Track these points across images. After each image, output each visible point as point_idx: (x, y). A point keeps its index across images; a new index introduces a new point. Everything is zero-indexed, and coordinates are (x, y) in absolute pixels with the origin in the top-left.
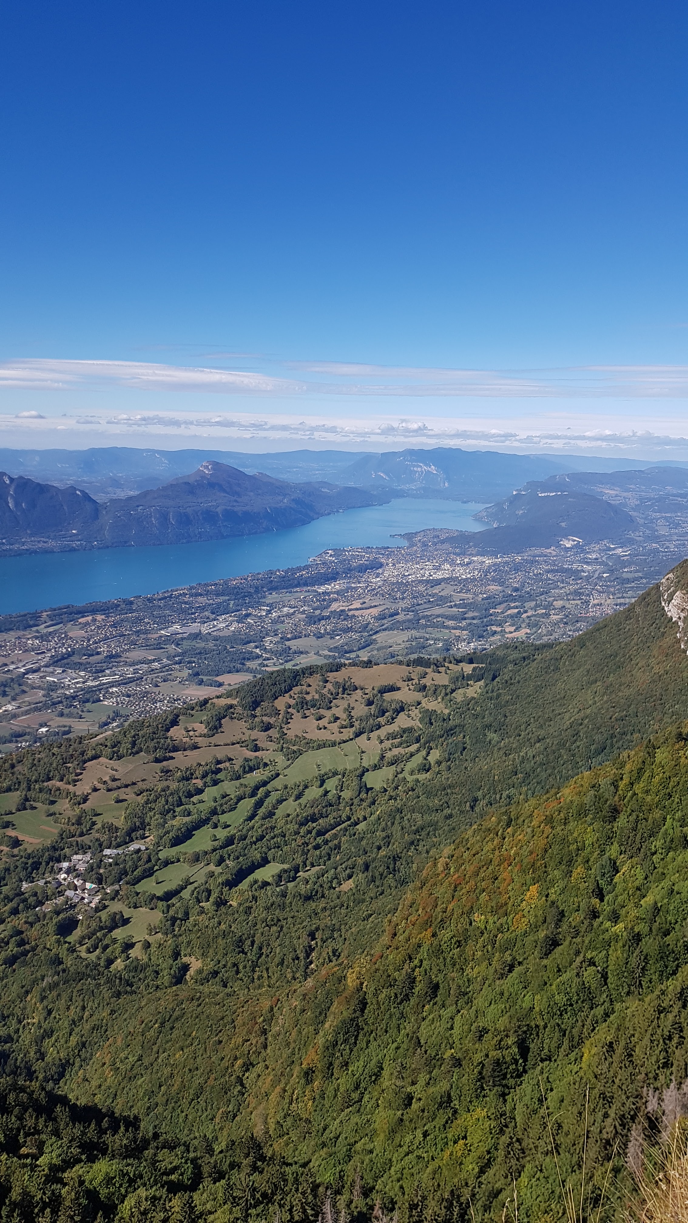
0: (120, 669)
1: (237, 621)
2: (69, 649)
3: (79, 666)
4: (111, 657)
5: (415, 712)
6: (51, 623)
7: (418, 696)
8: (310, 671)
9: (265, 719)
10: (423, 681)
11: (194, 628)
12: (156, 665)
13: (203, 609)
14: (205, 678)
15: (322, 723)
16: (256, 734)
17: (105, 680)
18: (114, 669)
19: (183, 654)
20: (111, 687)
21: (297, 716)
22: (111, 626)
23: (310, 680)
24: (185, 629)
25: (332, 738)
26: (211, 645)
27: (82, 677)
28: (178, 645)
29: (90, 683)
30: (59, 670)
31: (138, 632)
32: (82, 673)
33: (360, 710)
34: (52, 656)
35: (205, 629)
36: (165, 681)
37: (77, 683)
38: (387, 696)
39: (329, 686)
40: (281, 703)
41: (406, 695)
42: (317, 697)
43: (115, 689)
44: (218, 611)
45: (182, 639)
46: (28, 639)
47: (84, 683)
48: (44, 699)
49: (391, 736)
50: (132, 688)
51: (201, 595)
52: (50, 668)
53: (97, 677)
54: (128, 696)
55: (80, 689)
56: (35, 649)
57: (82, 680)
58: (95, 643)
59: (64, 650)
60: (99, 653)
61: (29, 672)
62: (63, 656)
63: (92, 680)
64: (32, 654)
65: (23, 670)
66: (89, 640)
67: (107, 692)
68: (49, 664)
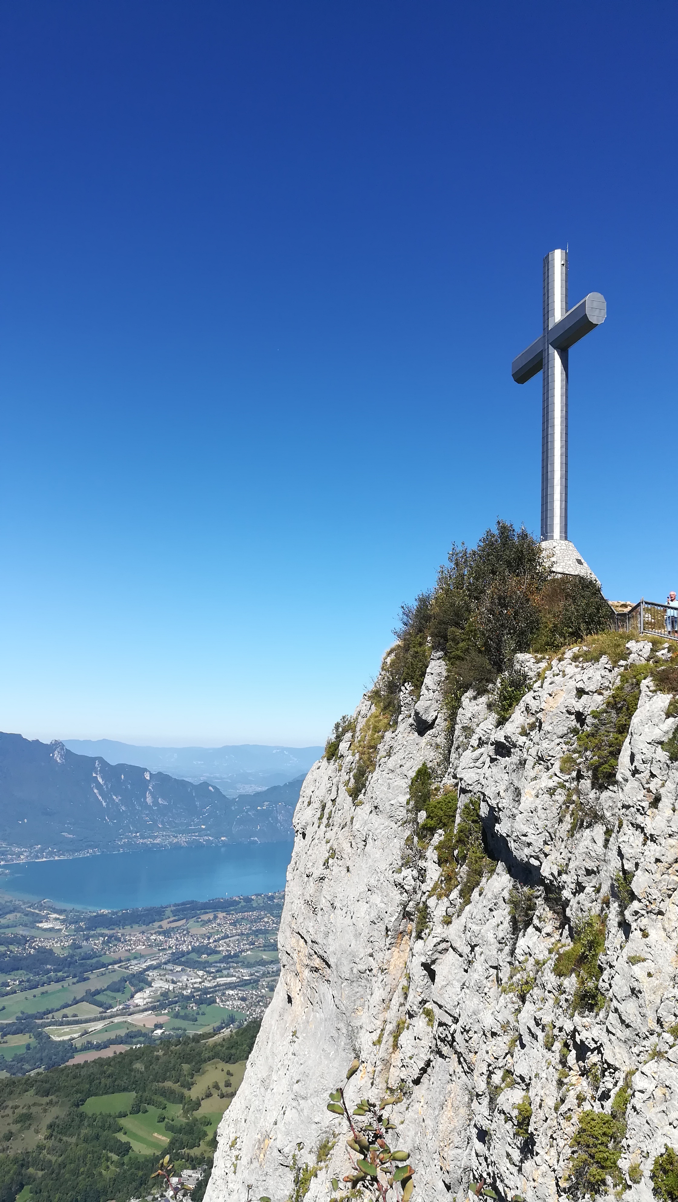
0: (237, 970)
2: (190, 947)
3: (198, 965)
4: (229, 956)
6: (174, 918)
17: (222, 980)
18: (231, 970)
20: (226, 989)
22: (231, 924)
27: (199, 977)
29: (207, 984)
30: (179, 968)
31: (257, 931)
32: (201, 973)
34: (173, 953)
37: (195, 983)
43: (231, 992)
46: (152, 934)
47: (200, 983)
48: (162, 998)
50: (248, 991)
52: (169, 967)
53: (215, 978)
54: (243, 999)
55: (197, 989)
56: (157, 945)
57: (199, 980)
58: (215, 941)
59: (184, 948)
60: (218, 952)
61: (149, 968)
62: (183, 954)
63: (210, 981)
64: (155, 949)
65: (144, 966)
66: (209, 938)
67: (224, 994)
68: (168, 962)
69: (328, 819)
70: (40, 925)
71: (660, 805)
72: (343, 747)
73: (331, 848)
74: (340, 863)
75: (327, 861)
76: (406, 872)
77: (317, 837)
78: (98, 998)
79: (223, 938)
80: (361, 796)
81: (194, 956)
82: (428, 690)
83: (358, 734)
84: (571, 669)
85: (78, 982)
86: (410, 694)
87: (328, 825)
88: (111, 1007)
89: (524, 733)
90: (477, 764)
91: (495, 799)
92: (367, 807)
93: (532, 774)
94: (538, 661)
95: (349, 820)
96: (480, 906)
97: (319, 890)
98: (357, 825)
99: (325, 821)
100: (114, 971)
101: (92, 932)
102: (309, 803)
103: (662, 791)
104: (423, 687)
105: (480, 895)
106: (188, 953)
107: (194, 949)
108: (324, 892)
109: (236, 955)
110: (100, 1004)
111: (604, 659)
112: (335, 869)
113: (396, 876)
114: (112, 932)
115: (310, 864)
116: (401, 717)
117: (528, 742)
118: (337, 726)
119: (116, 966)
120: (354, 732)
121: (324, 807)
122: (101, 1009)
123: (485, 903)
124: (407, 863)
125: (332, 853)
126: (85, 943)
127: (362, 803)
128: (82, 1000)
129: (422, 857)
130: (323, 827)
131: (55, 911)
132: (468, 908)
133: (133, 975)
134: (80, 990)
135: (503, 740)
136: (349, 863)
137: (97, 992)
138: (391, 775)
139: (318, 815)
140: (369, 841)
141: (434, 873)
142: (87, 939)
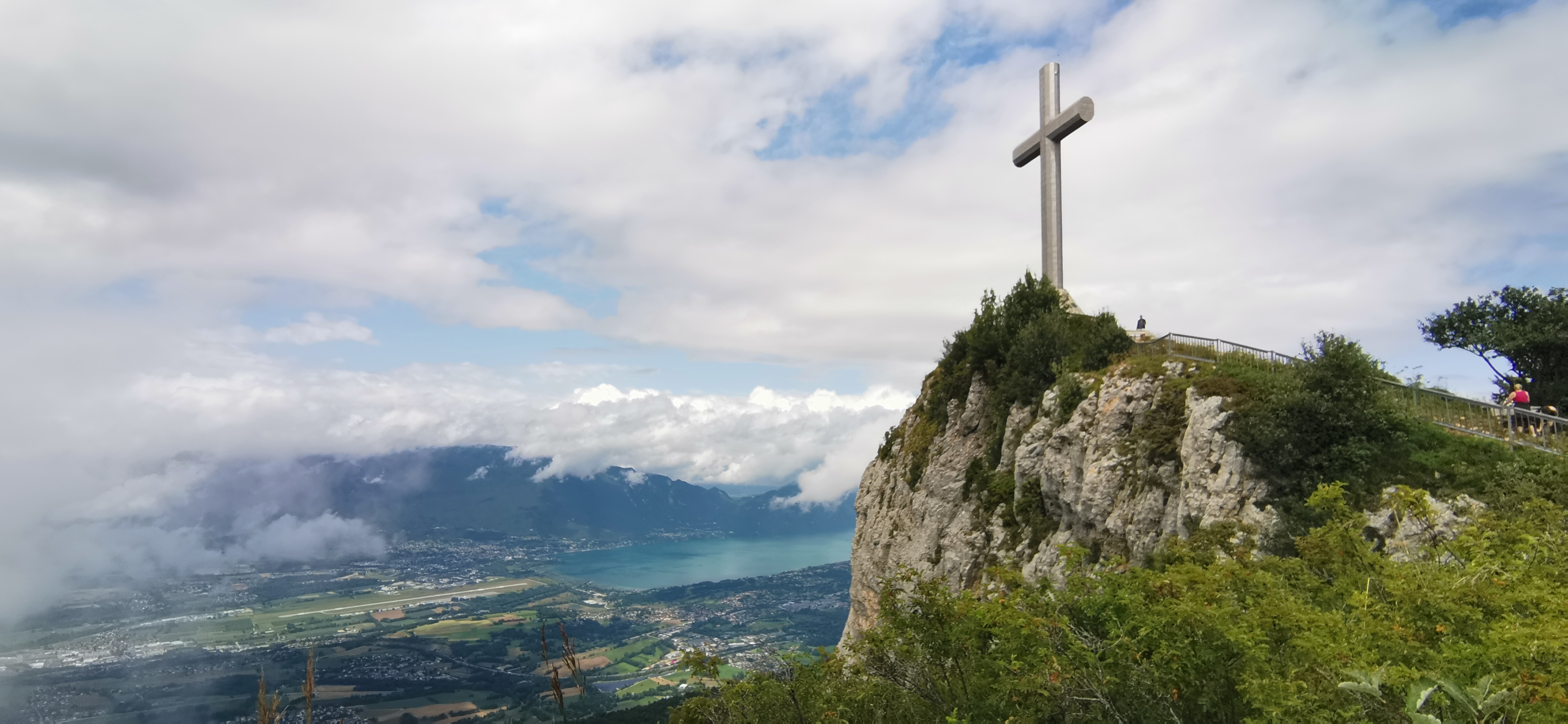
1: (840, 600)
2: (706, 619)
4: (738, 626)
11: (804, 604)
13: (811, 588)
19: (796, 626)
22: (739, 600)
26: (818, 620)
27: (715, 642)
28: (791, 618)
30: (699, 636)
32: (716, 639)
35: (814, 606)
36: (780, 649)
37: (711, 647)
43: (740, 655)
44: (824, 590)
45: (795, 613)
46: (676, 609)
47: (716, 647)
48: (685, 659)
50: (754, 654)
51: (809, 576)
52: (690, 634)
53: (727, 643)
54: (750, 660)
55: (713, 653)
56: (680, 617)
57: (715, 645)
58: (726, 614)
59: (702, 619)
60: (730, 623)
61: (675, 636)
62: (701, 624)
63: (723, 646)
64: (678, 620)
65: (670, 634)
66: (722, 612)
67: (735, 656)
68: (690, 630)
69: (889, 502)
70: (587, 602)
71: (1220, 471)
72: (895, 448)
73: (894, 522)
74: (903, 533)
75: (892, 532)
76: (975, 535)
77: (880, 515)
78: (635, 659)
79: (732, 612)
80: (918, 484)
81: (709, 626)
82: (971, 403)
83: (907, 439)
84: (1121, 383)
85: (618, 647)
86: (956, 407)
87: (889, 507)
88: (645, 666)
89: (1083, 429)
90: (1032, 455)
91: (1060, 476)
92: (923, 492)
93: (1095, 457)
94: (1087, 378)
95: (908, 501)
96: (1048, 553)
97: (886, 554)
98: (916, 506)
99: (885, 503)
100: (647, 638)
101: (628, 608)
102: (868, 492)
103: (1220, 461)
104: (967, 402)
105: (1047, 545)
106: (705, 623)
107: (710, 621)
108: (891, 555)
109: (743, 625)
110: (636, 664)
111: (1145, 376)
112: (899, 539)
113: (968, 537)
114: (643, 607)
115: (876, 536)
116: (948, 426)
117: (1087, 436)
118: (887, 434)
119: (648, 634)
120: (903, 438)
121: (882, 494)
122: (637, 668)
123: (1052, 551)
124: (975, 528)
125: (896, 527)
126: (622, 616)
127: (918, 489)
128: (622, 661)
129: (988, 523)
130: (885, 508)
131: (599, 591)
132: (1036, 556)
133: (662, 641)
134: (620, 653)
135: (1066, 435)
136: (910, 534)
137: (633, 655)
138: (942, 468)
139: (878, 499)
140: (927, 516)
141: (999, 534)
142: (624, 613)
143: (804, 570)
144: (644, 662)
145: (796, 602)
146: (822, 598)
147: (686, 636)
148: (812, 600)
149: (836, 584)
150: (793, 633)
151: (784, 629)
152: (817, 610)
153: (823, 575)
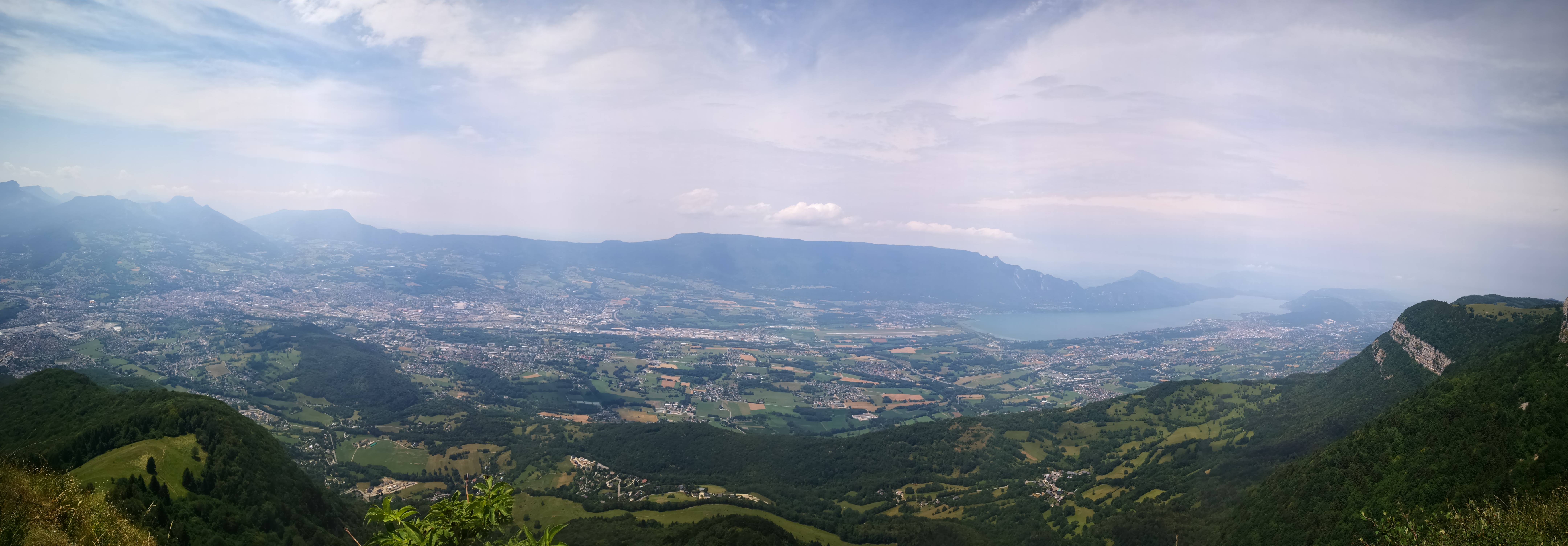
0: (1085, 374)
1: (1148, 354)
2: (1061, 361)
3: (1063, 371)
4: (1081, 367)
5: (1241, 410)
6: (1053, 348)
7: (1244, 401)
8: (1185, 383)
9: (1159, 408)
10: (1246, 393)
11: (1124, 356)
12: (1103, 374)
13: (1130, 345)
14: (1128, 383)
15: (1190, 412)
16: (1152, 416)
17: (1077, 379)
18: (1082, 374)
19: (1118, 370)
20: (1079, 383)
21: (1175, 408)
22: (1082, 352)
23: (1184, 388)
24: (1120, 356)
25: (1194, 421)
26: (1133, 365)
27: (1065, 377)
28: (1115, 364)
29: (1069, 381)
30: (1055, 372)
31: (1095, 356)
32: (1066, 375)
33: (1210, 407)
34: (1052, 365)
35: (1130, 357)
36: (1107, 383)
37: (1063, 380)
38: (1226, 401)
39: (1194, 392)
40: (1167, 399)
41: (1236, 400)
42: (1187, 398)
43: (1081, 385)
44: (1138, 347)
45: (1118, 361)
46: (1042, 355)
48: (1046, 386)
49: (1226, 423)
50: (1090, 385)
51: (1130, 338)
52: (1050, 370)
53: (1073, 378)
54: (1087, 389)
55: (1064, 383)
56: (1044, 360)
57: (1065, 378)
58: (1074, 360)
60: (1075, 365)
61: (1040, 370)
62: (1057, 365)
63: (1070, 379)
64: (1043, 362)
65: (1037, 369)
66: (1071, 358)
67: (1078, 386)
68: (1050, 368)
70: (988, 345)
79: (1078, 358)
81: (1062, 366)
85: (1006, 374)
88: (1021, 387)
100: (1023, 370)
106: (1060, 364)
107: (1062, 363)
109: (1084, 367)
110: (1015, 385)
143: (1126, 335)
144: (1021, 385)
145: (1119, 354)
146: (1136, 352)
147: (1047, 372)
148: (1129, 353)
149: (1145, 344)
150: (1116, 373)
151: (1110, 371)
152: (1132, 359)
153: (1138, 338)
